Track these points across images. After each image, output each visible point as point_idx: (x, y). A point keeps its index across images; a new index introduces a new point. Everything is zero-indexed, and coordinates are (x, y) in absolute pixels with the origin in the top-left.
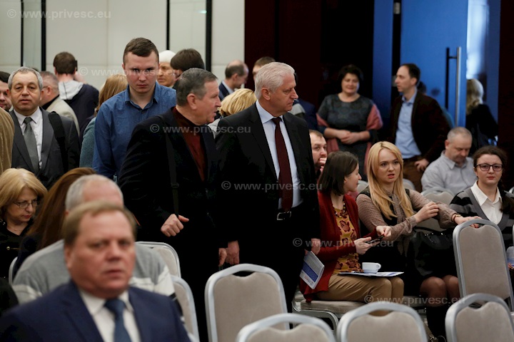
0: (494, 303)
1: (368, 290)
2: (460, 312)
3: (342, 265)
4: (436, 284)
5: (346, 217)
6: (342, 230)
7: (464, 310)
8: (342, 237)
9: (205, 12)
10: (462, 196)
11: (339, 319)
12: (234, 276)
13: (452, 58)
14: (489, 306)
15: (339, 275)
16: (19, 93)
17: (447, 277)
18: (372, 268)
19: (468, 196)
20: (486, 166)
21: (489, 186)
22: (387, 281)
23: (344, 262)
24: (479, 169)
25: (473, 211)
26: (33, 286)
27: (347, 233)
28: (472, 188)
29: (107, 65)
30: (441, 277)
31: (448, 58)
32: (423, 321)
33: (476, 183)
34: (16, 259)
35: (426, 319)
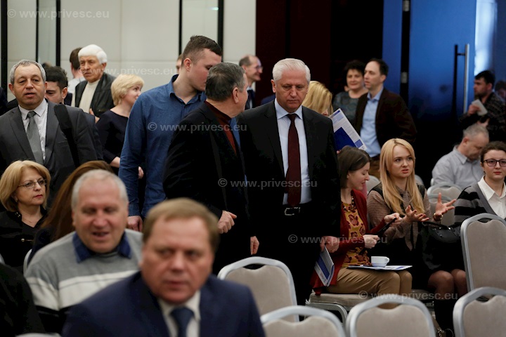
0: (501, 297)
1: (377, 284)
2: (468, 306)
3: (351, 258)
4: (444, 278)
5: (354, 212)
6: (351, 224)
7: (471, 303)
8: (351, 231)
9: (217, 9)
10: (469, 190)
11: (348, 312)
12: (245, 269)
13: (460, 54)
14: (497, 300)
15: (348, 268)
16: (23, 86)
17: (455, 271)
18: (381, 262)
19: (475, 191)
20: (493, 161)
21: (496, 181)
22: (396, 275)
23: (353, 256)
24: (486, 164)
25: (481, 205)
26: (43, 278)
27: (356, 226)
28: (479, 183)
29: (120, 61)
30: (449, 271)
31: (457, 54)
32: (431, 314)
33: (482, 178)
34: (30, 251)
35: (434, 312)
